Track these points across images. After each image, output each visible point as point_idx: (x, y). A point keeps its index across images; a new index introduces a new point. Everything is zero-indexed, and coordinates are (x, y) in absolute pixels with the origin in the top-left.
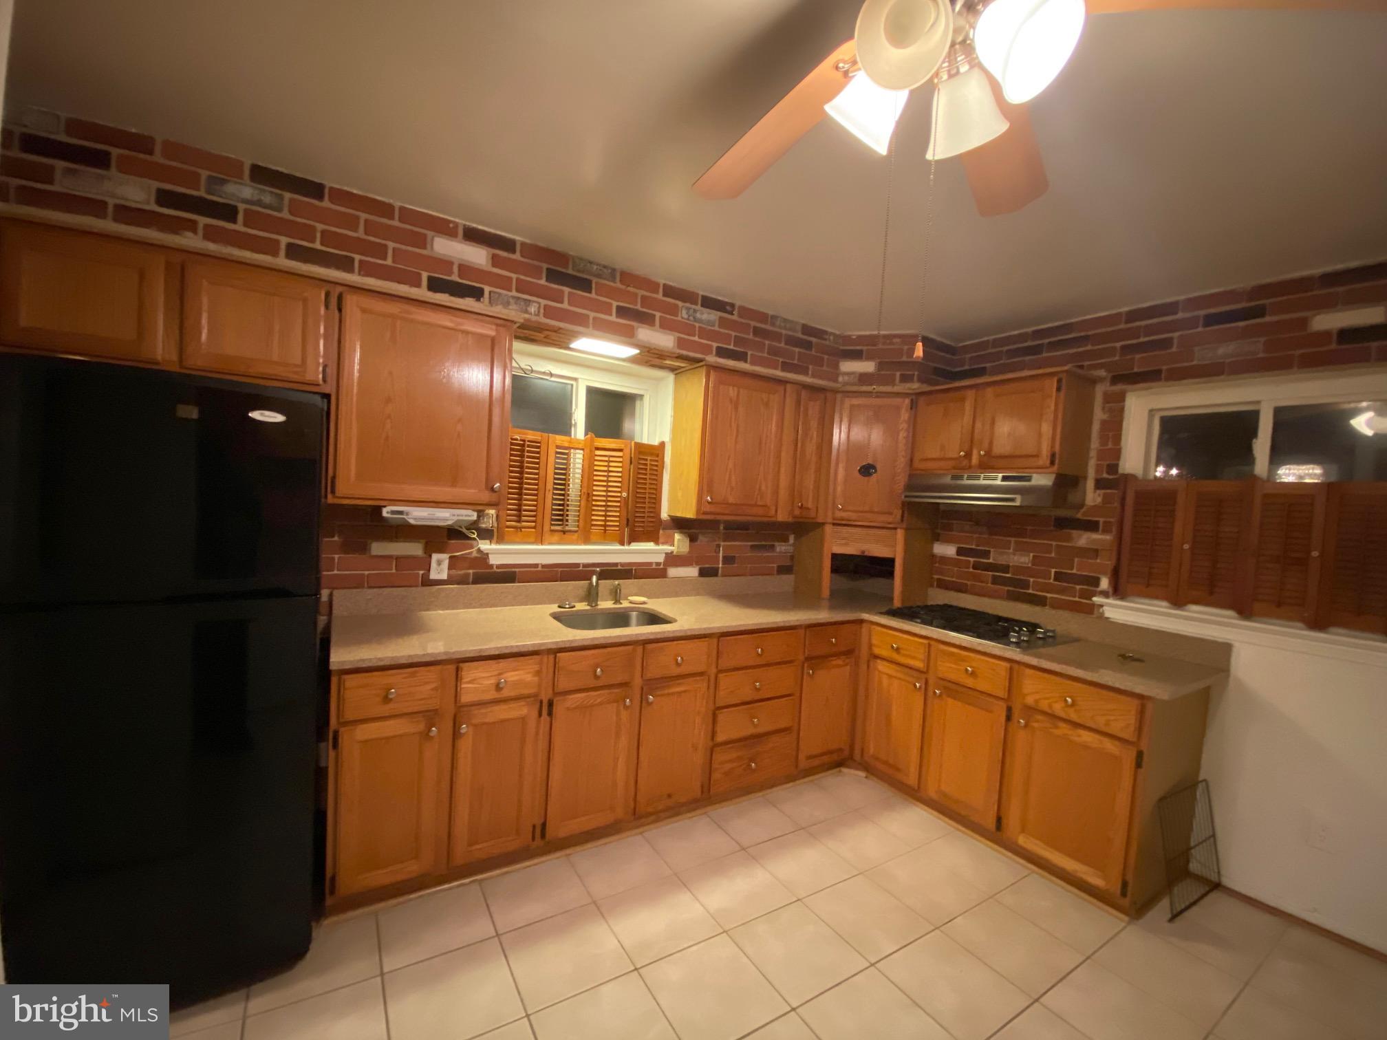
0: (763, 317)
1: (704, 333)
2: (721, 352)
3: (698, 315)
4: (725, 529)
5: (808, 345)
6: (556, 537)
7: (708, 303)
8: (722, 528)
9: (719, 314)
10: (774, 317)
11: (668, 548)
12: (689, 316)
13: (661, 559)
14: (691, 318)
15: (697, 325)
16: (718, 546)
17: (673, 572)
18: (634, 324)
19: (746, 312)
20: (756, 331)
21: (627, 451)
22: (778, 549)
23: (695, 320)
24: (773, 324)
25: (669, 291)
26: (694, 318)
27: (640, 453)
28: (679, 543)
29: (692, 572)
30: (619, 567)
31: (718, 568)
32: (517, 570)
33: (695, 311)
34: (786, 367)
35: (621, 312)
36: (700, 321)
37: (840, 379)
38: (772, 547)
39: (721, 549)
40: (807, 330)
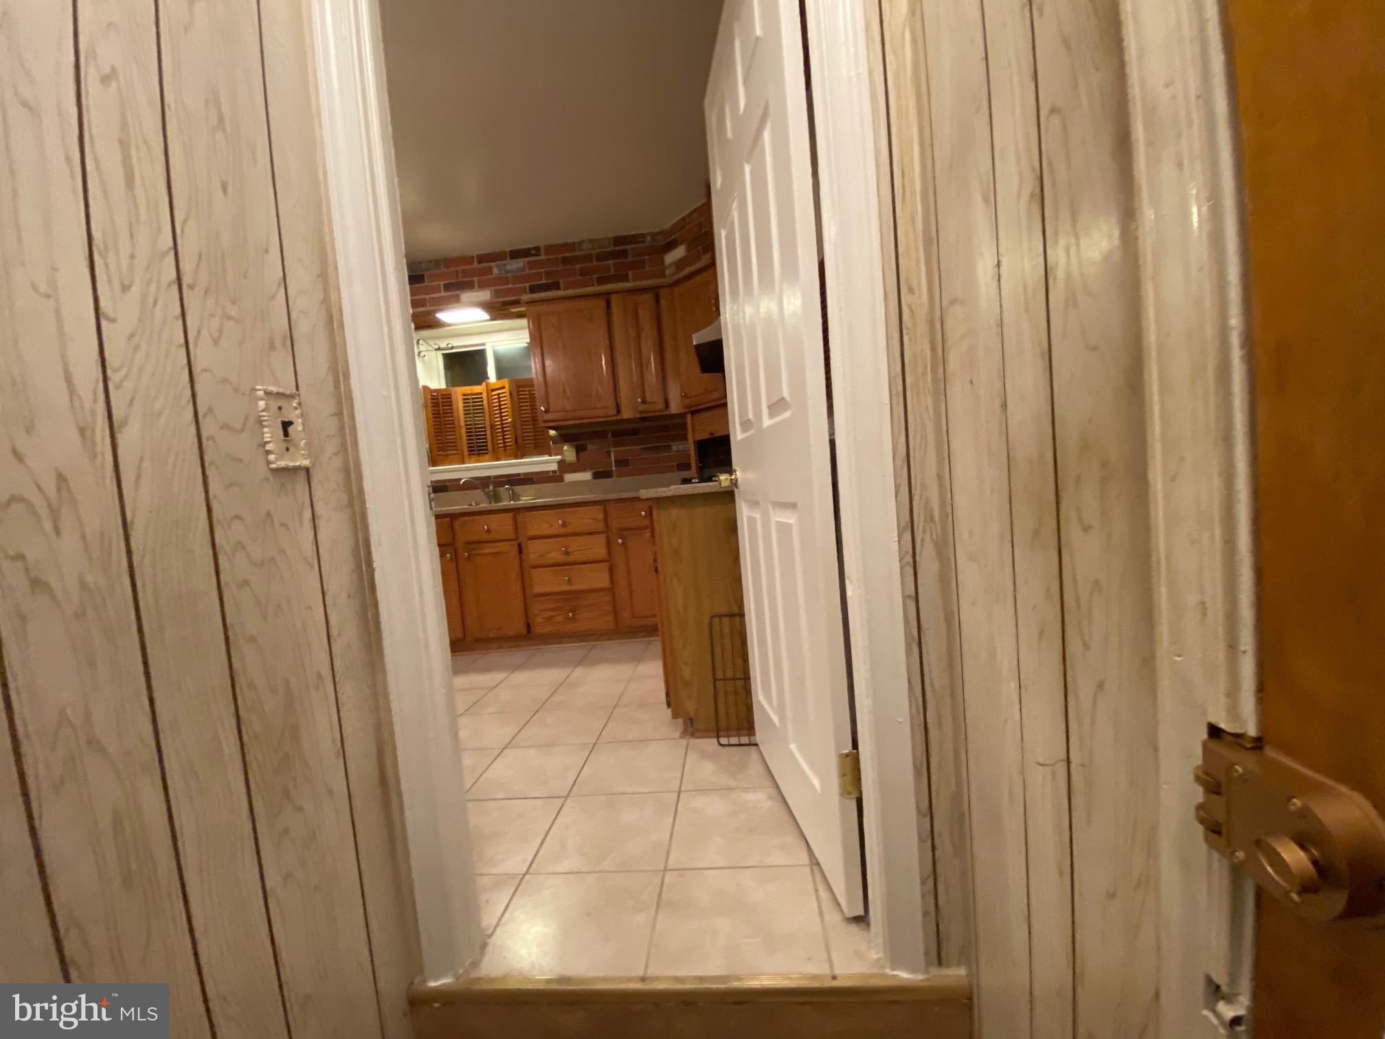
0: (571, 246)
1: (517, 279)
2: (533, 289)
3: (508, 267)
4: (613, 436)
5: (624, 254)
6: (475, 458)
7: (515, 255)
8: (610, 436)
9: (526, 260)
10: (581, 242)
11: (559, 457)
12: (500, 271)
13: (554, 467)
14: (503, 272)
15: (509, 275)
16: (609, 453)
17: (569, 477)
18: (458, 292)
19: (550, 249)
20: (566, 261)
21: (507, 386)
22: (675, 448)
23: (507, 272)
24: (581, 250)
25: (482, 258)
26: (505, 271)
27: (518, 387)
28: (569, 452)
29: (587, 476)
30: (522, 477)
31: (612, 471)
32: (447, 484)
33: (505, 265)
34: (601, 281)
35: (448, 287)
36: (511, 271)
37: (667, 272)
38: (669, 447)
39: (612, 454)
40: (619, 240)
